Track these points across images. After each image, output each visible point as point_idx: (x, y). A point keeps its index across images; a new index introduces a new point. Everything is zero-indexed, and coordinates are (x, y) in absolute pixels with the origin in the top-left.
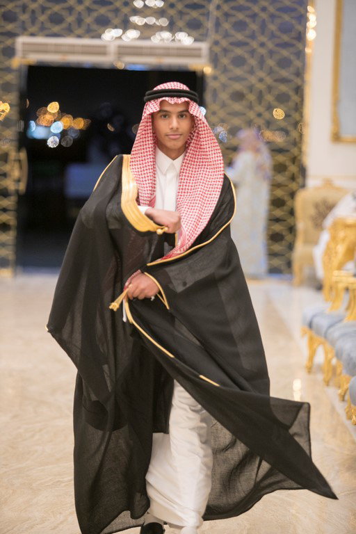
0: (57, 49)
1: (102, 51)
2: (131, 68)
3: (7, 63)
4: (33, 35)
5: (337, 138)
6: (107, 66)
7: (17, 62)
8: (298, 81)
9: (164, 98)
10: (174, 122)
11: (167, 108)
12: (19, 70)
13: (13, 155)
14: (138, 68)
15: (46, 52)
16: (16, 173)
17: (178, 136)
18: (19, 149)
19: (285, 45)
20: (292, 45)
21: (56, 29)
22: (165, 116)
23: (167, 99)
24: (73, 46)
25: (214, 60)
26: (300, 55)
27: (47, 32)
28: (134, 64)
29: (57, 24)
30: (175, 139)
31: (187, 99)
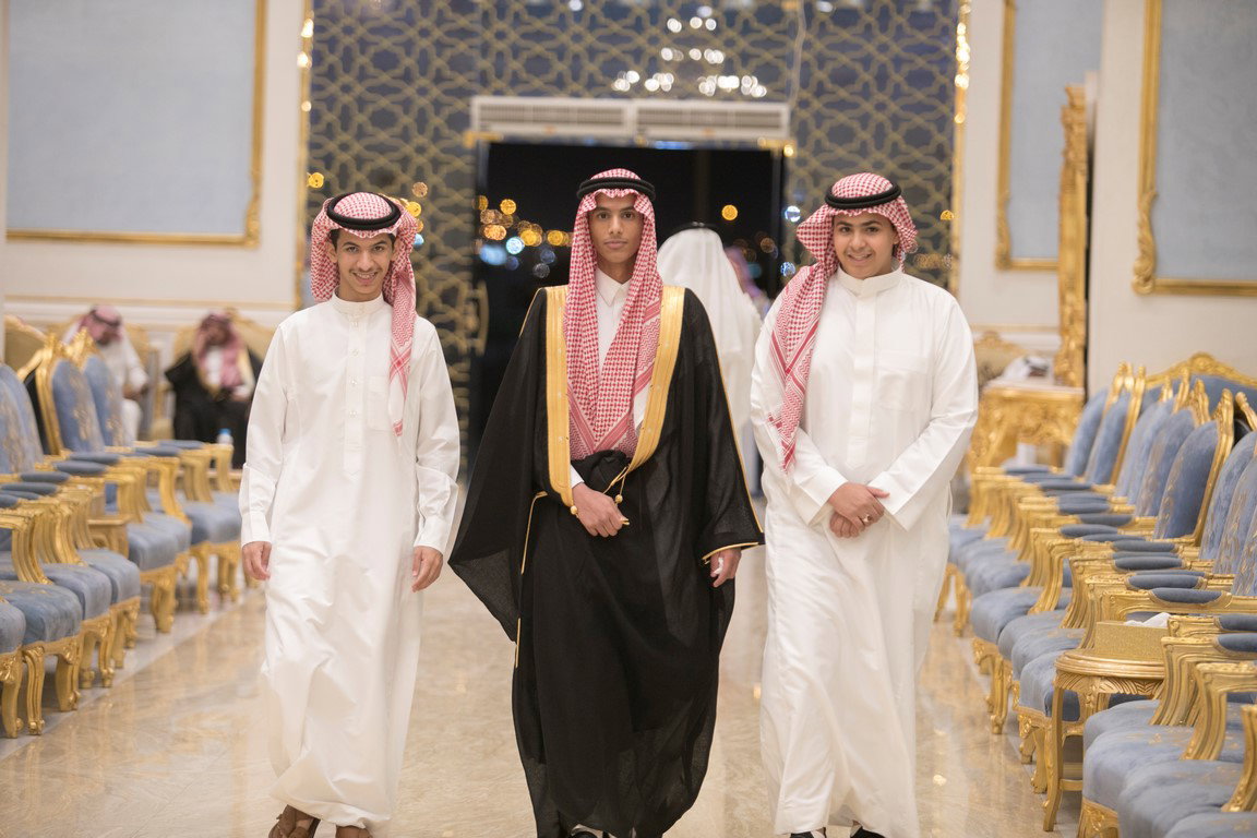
0: (539, 117)
1: (615, 119)
2: (660, 145)
3: (457, 139)
4: (498, 93)
5: (1005, 261)
6: (622, 143)
7: (473, 137)
8: (941, 168)
9: (600, 191)
10: (615, 223)
11: (606, 205)
12: (475, 152)
13: (465, 291)
14: (673, 145)
15: (521, 121)
16: (471, 322)
17: (618, 245)
18: (474, 285)
19: (920, 108)
20: (932, 108)
21: (537, 83)
22: (604, 216)
23: (604, 191)
24: (566, 110)
25: (800, 133)
26: (945, 123)
27: (521, 88)
28: (665, 140)
29: (538, 75)
30: (616, 249)
31: (632, 191)
